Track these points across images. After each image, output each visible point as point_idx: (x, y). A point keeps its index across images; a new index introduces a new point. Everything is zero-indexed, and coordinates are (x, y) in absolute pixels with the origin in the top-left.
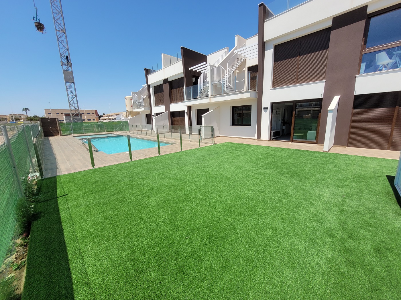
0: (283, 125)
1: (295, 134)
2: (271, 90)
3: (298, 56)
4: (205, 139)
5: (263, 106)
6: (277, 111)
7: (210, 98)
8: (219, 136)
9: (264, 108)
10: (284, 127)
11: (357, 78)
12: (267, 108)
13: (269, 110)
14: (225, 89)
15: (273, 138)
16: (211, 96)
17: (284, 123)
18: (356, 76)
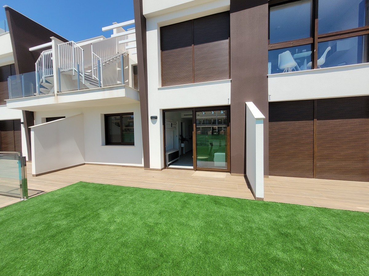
0: (182, 143)
1: (199, 158)
2: (159, 89)
3: (193, 45)
4: (37, 175)
5: (150, 114)
6: (172, 124)
7: (56, 95)
8: (84, 164)
9: (152, 118)
10: (183, 145)
11: (268, 78)
12: (156, 118)
13: (159, 121)
14: (83, 81)
15: (169, 163)
16: (58, 92)
17: (182, 140)
18: (267, 76)
